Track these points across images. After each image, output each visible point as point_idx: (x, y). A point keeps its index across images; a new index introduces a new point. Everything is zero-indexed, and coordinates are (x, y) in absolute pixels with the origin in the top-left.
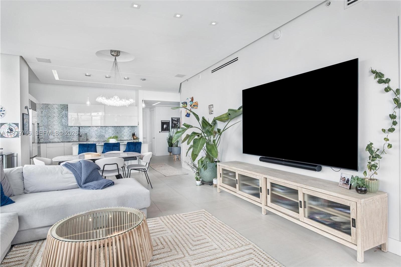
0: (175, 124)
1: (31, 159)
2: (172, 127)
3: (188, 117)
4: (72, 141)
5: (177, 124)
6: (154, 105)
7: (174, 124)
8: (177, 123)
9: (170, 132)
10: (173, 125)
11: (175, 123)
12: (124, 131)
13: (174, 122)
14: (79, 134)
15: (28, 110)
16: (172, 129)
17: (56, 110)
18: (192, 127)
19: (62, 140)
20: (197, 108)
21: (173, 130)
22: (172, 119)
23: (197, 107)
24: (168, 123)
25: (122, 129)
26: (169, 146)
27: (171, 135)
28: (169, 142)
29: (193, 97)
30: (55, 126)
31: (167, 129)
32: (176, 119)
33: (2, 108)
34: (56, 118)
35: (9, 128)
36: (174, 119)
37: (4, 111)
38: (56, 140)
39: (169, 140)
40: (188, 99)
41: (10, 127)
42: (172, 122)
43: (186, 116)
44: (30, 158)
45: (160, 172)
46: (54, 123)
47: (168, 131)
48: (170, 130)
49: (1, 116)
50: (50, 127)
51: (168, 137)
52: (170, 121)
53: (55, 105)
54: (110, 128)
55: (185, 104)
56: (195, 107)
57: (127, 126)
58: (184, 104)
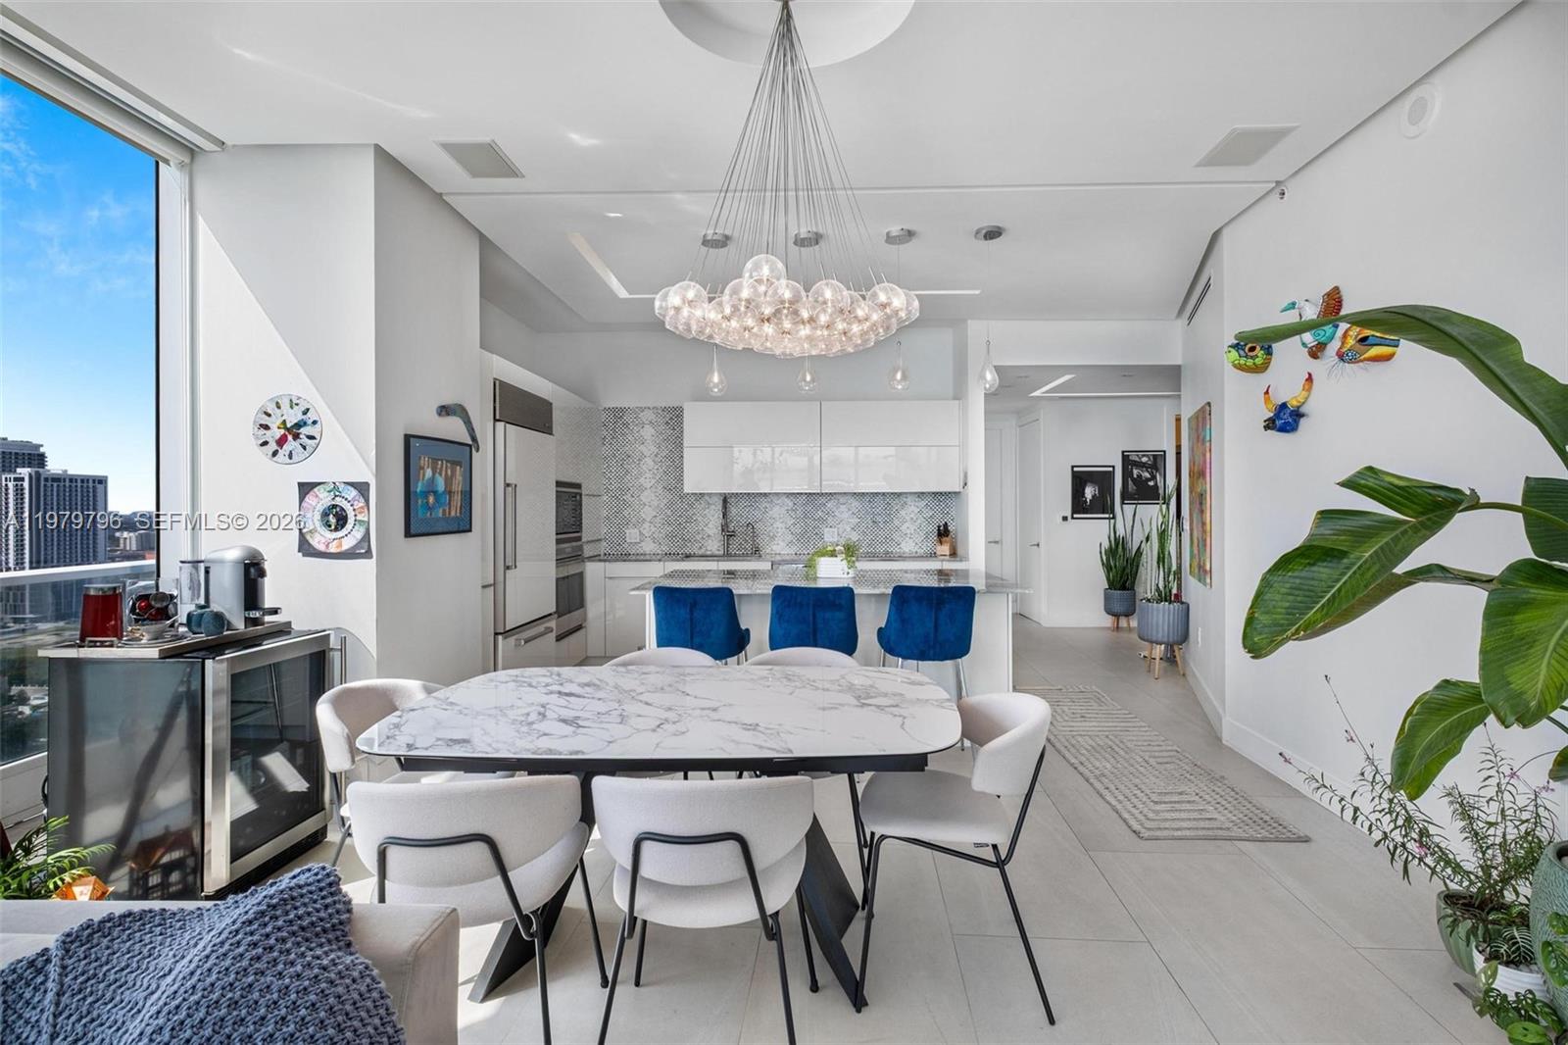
0: (1140, 482)
1: (500, 637)
2: (1126, 496)
3: (1283, 429)
4: (701, 552)
5: (1151, 483)
6: (1037, 393)
7: (1133, 480)
8: (1153, 478)
9: (1114, 518)
10: (1131, 486)
11: (1139, 476)
12: (903, 513)
13: (1135, 472)
14: (724, 528)
15: (468, 423)
16: (1123, 503)
17: (648, 432)
18: (1475, 504)
19: (665, 549)
20: (1389, 358)
21: (1129, 509)
22: (1125, 458)
23: (1389, 350)
24: (1103, 479)
25: (896, 504)
26: (1112, 585)
27: (1121, 532)
28: (1108, 567)
29: (1336, 289)
30: (646, 493)
31: (1102, 506)
32: (1144, 459)
33: (308, 410)
34: (649, 461)
35: (335, 506)
36: (1134, 457)
37: (315, 422)
38: (648, 547)
39: (1108, 560)
40: (1294, 304)
41: (338, 501)
42: (1126, 474)
43: (1270, 425)
44: (496, 634)
45: (1086, 772)
46: (642, 480)
47: (1107, 516)
48: (1113, 511)
49: (305, 448)
50: (627, 497)
51: (1106, 545)
52: (1113, 467)
53: (646, 411)
54: (842, 500)
55: (1259, 352)
56: (1374, 351)
57: (916, 493)
58: (1252, 349)
